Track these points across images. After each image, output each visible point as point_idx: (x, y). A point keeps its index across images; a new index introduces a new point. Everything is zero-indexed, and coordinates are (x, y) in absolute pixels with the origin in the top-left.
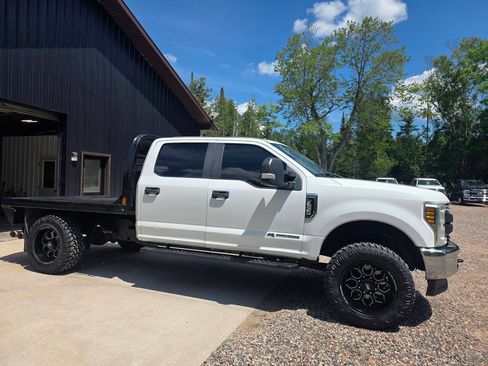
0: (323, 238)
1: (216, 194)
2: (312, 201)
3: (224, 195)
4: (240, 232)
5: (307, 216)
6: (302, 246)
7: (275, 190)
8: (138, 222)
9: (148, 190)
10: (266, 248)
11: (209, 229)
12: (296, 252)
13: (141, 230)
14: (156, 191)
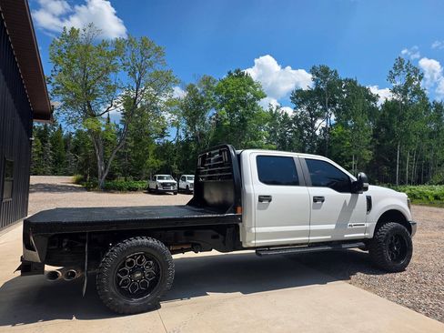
0: (376, 224)
1: (316, 200)
2: (369, 200)
3: (321, 199)
4: (333, 226)
5: (367, 210)
6: (365, 230)
7: (350, 195)
8: (253, 229)
9: (261, 199)
10: (347, 236)
11: (313, 227)
12: (362, 235)
13: (256, 236)
14: (268, 198)
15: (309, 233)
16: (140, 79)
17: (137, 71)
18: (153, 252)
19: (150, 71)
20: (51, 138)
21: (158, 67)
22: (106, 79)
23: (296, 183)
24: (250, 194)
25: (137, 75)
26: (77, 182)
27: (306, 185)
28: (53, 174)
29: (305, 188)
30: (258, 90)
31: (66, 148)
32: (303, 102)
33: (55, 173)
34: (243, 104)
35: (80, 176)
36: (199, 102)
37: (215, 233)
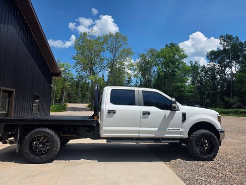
0: (189, 129)
1: (144, 113)
2: (184, 115)
3: (148, 113)
4: (156, 129)
5: (182, 121)
6: (181, 133)
7: (169, 111)
8: (104, 128)
9: (109, 112)
10: (167, 136)
11: (142, 129)
12: (178, 136)
13: (106, 131)
14: (114, 112)
15: (140, 132)
16: (115, 54)
17: (114, 50)
18: (47, 135)
19: (121, 49)
20: (81, 86)
21: (124, 47)
22: (99, 56)
23: (133, 104)
24: (103, 110)
25: (114, 52)
26: (89, 107)
27: (140, 105)
28: (81, 103)
29: (138, 107)
30: (182, 53)
31: (87, 90)
32: (215, 58)
33: (82, 102)
34: (173, 62)
35: (90, 104)
36: (147, 63)
37: (88, 129)
